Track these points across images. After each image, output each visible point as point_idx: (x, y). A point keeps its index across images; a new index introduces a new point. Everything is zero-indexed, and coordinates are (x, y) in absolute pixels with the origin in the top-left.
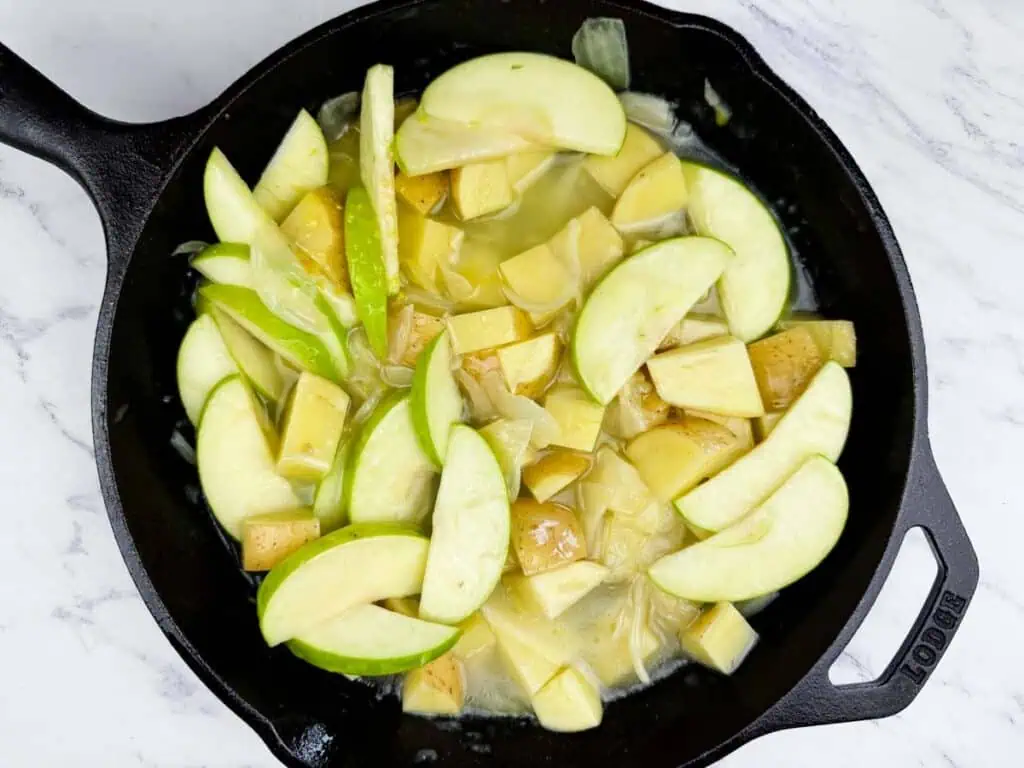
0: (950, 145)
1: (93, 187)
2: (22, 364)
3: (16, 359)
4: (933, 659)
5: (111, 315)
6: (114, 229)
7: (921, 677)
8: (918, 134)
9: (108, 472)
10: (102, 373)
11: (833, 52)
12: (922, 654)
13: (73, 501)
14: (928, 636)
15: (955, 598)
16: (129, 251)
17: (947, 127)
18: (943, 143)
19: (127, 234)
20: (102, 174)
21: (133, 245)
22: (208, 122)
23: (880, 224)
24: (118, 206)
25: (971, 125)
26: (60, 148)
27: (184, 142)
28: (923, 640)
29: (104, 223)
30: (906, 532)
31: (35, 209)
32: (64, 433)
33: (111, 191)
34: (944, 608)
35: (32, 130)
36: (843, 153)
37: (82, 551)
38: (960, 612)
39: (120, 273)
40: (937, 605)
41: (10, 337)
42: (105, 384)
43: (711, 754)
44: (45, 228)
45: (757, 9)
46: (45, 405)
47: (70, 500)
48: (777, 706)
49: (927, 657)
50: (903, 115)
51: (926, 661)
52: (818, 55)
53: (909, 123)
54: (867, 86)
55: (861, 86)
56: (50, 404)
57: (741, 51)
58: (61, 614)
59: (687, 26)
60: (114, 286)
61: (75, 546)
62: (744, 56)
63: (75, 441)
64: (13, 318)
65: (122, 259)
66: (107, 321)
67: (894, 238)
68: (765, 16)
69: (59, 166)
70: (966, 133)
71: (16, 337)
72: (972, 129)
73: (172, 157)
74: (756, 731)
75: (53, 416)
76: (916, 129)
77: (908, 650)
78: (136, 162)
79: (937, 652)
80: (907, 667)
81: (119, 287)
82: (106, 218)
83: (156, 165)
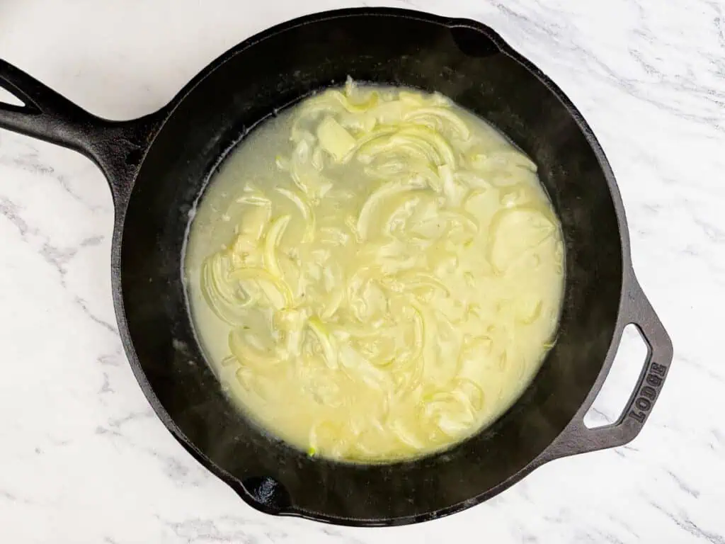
1: (101, 162)
4: (649, 406)
5: (120, 240)
6: (117, 186)
7: (642, 418)
8: (614, 76)
9: (126, 335)
10: (118, 276)
11: (554, 30)
12: (642, 404)
13: (102, 359)
14: (644, 392)
15: (659, 366)
16: (127, 200)
17: (632, 70)
19: (125, 189)
20: (106, 154)
21: (129, 195)
22: (167, 116)
23: (589, 137)
24: (118, 172)
25: (648, 66)
26: (79, 141)
27: (154, 129)
28: (641, 394)
29: (110, 184)
30: (624, 328)
31: (61, 179)
32: (93, 317)
33: (112, 164)
34: (653, 374)
35: (61, 131)
36: (562, 95)
37: (111, 390)
38: (663, 375)
39: (123, 213)
40: (648, 372)
42: (120, 282)
43: (515, 477)
44: (68, 190)
45: (503, 7)
46: (79, 301)
47: (100, 360)
48: (553, 444)
49: (645, 405)
51: (645, 408)
53: (608, 70)
54: (577, 48)
56: (82, 300)
57: (491, 38)
58: (101, 431)
59: (456, 26)
60: (120, 222)
61: (106, 388)
62: (494, 41)
63: (100, 322)
65: (123, 205)
66: (118, 243)
67: (599, 145)
68: (508, 10)
69: (78, 151)
71: (57, 259)
72: (649, 69)
73: (148, 139)
74: (541, 460)
75: (84, 308)
77: (633, 402)
78: (126, 144)
79: (651, 401)
80: (633, 412)
81: (123, 222)
82: (111, 180)
83: (138, 145)
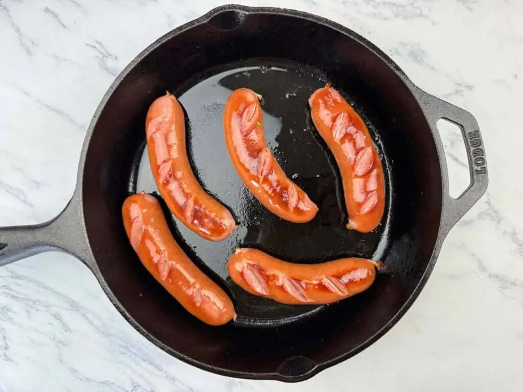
0: (68, 309)
2: (489, 199)
3: (491, 202)
18: (71, 310)
41: (494, 212)
50: (90, 322)
52: (130, 348)
55: (111, 335)
64: (493, 220)
70: (61, 315)
76: (84, 316)
